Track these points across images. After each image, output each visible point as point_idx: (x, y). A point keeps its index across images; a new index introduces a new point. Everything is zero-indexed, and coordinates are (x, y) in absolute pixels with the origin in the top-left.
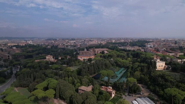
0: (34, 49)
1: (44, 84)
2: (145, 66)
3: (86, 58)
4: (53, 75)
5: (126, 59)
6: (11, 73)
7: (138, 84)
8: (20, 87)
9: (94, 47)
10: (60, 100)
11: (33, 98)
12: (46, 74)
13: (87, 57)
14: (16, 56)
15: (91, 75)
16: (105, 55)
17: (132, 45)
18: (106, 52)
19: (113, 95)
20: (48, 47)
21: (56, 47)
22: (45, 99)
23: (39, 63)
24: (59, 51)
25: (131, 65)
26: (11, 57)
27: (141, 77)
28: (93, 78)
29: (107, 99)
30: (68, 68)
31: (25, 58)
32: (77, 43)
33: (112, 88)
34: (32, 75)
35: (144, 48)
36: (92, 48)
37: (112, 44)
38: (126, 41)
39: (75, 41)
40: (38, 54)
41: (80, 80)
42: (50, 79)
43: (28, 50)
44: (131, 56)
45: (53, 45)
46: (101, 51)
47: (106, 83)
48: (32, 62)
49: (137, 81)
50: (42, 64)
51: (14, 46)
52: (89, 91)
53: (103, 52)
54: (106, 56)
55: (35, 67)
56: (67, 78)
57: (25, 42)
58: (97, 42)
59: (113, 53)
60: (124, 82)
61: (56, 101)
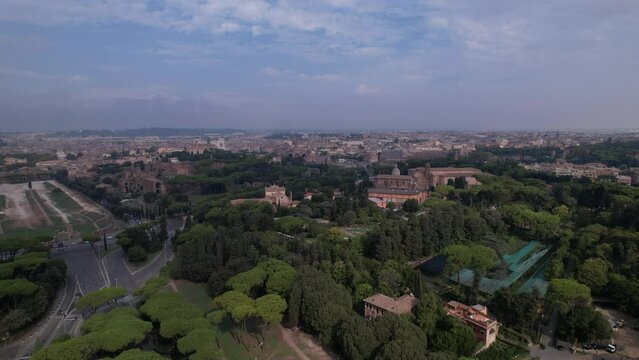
0: (231, 166)
1: (255, 275)
2: (631, 240)
3: (398, 200)
4: (283, 249)
5: (550, 210)
6: (163, 236)
7: (598, 309)
8: (185, 279)
9: (426, 161)
10: (302, 335)
11: (218, 315)
12: (261, 244)
13: (401, 196)
14: (179, 186)
15: (412, 259)
16: (466, 191)
17: (576, 159)
18: (471, 181)
19: (491, 339)
20: (274, 159)
21: (299, 160)
22: (253, 324)
23: (242, 208)
24: (308, 173)
25: (570, 234)
26: (163, 188)
27: (611, 283)
28: (419, 271)
29: (464, 350)
30: (334, 229)
31: (203, 193)
32: (368, 149)
33: (488, 311)
34: (219, 246)
35: (632, 169)
36: (420, 166)
37: (495, 153)
38: (552, 142)
39: (361, 143)
40: (241, 182)
41: (372, 273)
42: (275, 260)
43: (212, 166)
44: (572, 199)
45: (291, 155)
46: (454, 179)
47: (467, 290)
48: (223, 205)
49: (593, 294)
50: (251, 213)
51: (174, 155)
52: (400, 313)
53: (460, 182)
54: (470, 194)
55: (228, 221)
56: (327, 263)
57: (205, 142)
58: (441, 147)
59: (498, 184)
60: (535, 291)
61: (287, 335)
